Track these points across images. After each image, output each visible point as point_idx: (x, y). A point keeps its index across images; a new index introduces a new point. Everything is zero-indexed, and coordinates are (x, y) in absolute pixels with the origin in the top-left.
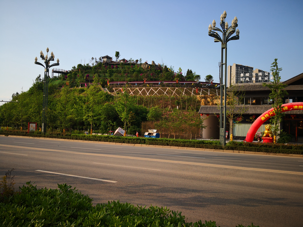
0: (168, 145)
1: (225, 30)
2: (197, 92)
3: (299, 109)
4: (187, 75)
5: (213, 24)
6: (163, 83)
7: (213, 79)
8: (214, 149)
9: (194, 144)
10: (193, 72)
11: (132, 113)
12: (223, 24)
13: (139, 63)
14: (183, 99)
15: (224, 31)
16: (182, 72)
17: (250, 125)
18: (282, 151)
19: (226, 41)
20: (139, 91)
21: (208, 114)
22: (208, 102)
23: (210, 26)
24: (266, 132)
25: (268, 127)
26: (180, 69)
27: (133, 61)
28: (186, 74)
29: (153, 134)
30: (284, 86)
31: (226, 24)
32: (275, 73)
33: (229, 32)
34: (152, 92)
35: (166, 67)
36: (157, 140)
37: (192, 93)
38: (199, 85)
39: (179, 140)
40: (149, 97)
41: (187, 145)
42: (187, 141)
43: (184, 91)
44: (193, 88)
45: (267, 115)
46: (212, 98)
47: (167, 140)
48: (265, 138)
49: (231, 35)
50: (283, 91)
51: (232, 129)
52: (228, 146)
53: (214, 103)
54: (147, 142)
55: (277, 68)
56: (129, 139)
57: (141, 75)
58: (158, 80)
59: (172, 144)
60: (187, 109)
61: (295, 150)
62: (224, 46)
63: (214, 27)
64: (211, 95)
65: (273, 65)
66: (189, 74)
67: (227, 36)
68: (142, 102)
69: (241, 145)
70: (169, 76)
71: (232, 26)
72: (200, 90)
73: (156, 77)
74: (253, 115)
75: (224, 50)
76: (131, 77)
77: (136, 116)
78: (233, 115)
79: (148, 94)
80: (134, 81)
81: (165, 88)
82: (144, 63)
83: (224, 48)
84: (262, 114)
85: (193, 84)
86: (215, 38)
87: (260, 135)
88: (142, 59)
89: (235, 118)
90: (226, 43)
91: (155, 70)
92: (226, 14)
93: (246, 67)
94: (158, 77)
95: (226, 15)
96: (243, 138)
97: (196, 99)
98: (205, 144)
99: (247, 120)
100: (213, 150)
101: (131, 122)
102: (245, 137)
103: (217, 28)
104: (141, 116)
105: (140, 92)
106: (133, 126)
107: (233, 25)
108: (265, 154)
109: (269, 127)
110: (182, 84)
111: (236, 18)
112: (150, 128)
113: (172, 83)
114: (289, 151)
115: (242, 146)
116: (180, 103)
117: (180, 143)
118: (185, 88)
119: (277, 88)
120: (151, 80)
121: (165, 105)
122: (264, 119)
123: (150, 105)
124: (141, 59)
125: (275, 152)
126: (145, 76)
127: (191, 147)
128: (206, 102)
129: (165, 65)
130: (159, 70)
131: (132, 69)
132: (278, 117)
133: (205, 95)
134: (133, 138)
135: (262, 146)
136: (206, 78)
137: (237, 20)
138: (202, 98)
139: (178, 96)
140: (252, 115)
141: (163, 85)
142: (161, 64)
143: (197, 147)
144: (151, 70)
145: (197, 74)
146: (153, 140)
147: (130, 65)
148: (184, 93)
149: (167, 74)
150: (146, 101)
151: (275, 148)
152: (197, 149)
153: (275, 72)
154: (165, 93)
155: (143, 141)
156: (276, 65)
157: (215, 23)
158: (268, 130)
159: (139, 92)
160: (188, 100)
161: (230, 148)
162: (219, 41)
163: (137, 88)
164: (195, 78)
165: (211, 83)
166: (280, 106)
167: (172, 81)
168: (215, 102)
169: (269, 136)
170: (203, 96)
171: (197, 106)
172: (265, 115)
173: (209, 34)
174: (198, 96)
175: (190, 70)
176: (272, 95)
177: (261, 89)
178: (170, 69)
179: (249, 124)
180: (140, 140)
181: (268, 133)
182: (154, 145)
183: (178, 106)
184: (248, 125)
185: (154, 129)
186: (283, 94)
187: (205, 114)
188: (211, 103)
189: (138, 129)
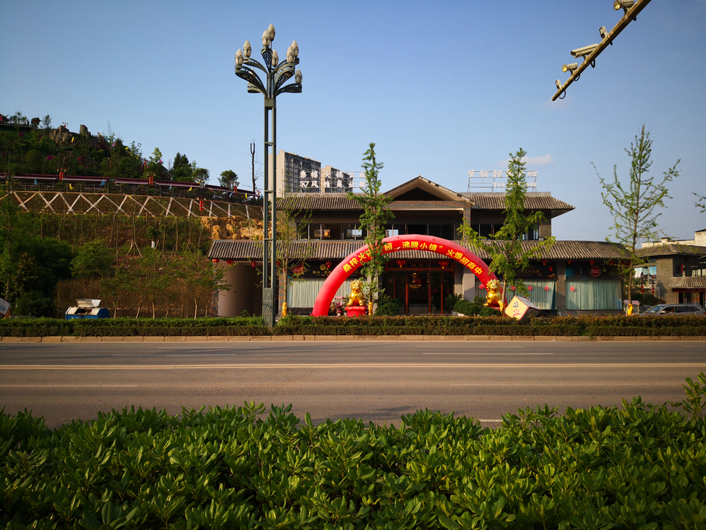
0: (136, 333)
1: (272, 67)
2: (202, 209)
3: (412, 249)
4: (174, 167)
5: (245, 51)
6: (113, 184)
7: (238, 181)
8: (251, 334)
9: (204, 327)
10: (190, 162)
11: (26, 258)
12: (267, 53)
13: (41, 126)
14: (166, 223)
15: (270, 69)
16: (163, 159)
17: (320, 282)
18: (386, 331)
19: (274, 93)
20: (45, 199)
21: (230, 260)
22: (229, 234)
23: (238, 54)
24: (353, 295)
25: (357, 284)
26: (158, 152)
27: (24, 119)
28: (172, 165)
29: (90, 311)
30: (387, 201)
31: (273, 55)
32: (370, 173)
33: (280, 72)
34: (82, 205)
35: (119, 142)
36: (106, 324)
37: (190, 212)
38: (207, 193)
39: (165, 319)
40: (74, 217)
41: (187, 331)
42: (187, 322)
43: (170, 205)
44: (192, 200)
45: (354, 261)
46: (237, 224)
47: (135, 323)
48: (351, 308)
49: (285, 80)
50: (385, 211)
51: (287, 292)
52: (281, 327)
53: (242, 236)
54: (78, 329)
55: (374, 162)
56: (25, 325)
57: (50, 158)
58: (100, 176)
59: (148, 330)
60: (178, 249)
61: (411, 327)
62: (271, 104)
63: (248, 57)
64: (234, 217)
65: (367, 156)
66: (181, 166)
67: (276, 81)
68: (53, 229)
69: (308, 324)
70: (130, 166)
71: (288, 61)
72: (208, 205)
73: (92, 167)
74: (327, 262)
75: (271, 112)
76: (18, 161)
77: (38, 265)
78: (287, 259)
79: (70, 209)
80: (30, 173)
81: (119, 195)
82: (56, 128)
83: (270, 108)
84: (344, 259)
85: (190, 189)
86: (250, 82)
87: (342, 303)
88: (51, 117)
89: (293, 266)
90: (275, 98)
91: (91, 150)
92: (273, 32)
93: (307, 160)
94: (100, 168)
95: (274, 34)
96: (308, 311)
97: (200, 224)
98: (229, 325)
99: (314, 272)
100: (249, 337)
101: (25, 283)
102: (312, 309)
103: (255, 61)
104: (54, 265)
105: (48, 204)
106: (31, 293)
107: (289, 59)
108: (356, 339)
109: (359, 285)
110: (162, 187)
111: (296, 44)
112: (82, 297)
113: (137, 185)
114: (400, 329)
115: (310, 325)
116: (159, 233)
117: (169, 326)
118: (172, 199)
119: (374, 204)
120: (80, 174)
121: (119, 238)
122: (348, 269)
123: (78, 239)
124: (47, 117)
125: (375, 334)
126: (61, 161)
127: (197, 334)
128: (223, 233)
129: (116, 137)
130: (101, 151)
131: (22, 141)
132: (376, 264)
133: (219, 216)
134: (36, 322)
135: (349, 321)
136: (221, 177)
137: (297, 49)
138: (214, 223)
139: (153, 216)
140: (324, 261)
141: (112, 189)
142: (106, 134)
143: (210, 335)
144: (77, 147)
145: (199, 166)
146: (95, 323)
147: (15, 130)
148: (168, 211)
149: (124, 162)
150: (65, 227)
151: (373, 325)
152: (210, 339)
153: (371, 170)
154: (119, 208)
155: (67, 327)
156: (372, 157)
157: (249, 49)
158: (358, 291)
159: (46, 204)
160: (180, 228)
161: (286, 331)
162: (259, 90)
163: (40, 193)
164: (195, 175)
165: (233, 190)
166: (380, 240)
167: (137, 178)
168: (245, 232)
169: (358, 305)
170: (216, 218)
171: (202, 241)
172: (351, 259)
173: (238, 71)
174: (204, 219)
175: (182, 155)
176: (364, 218)
177: (342, 207)
178: (129, 150)
179: (319, 280)
180: (59, 325)
181: (356, 297)
182: (97, 336)
183: (156, 243)
184: (317, 282)
185: (93, 299)
186: (385, 216)
187: (224, 259)
188: (234, 236)
189: (45, 299)
